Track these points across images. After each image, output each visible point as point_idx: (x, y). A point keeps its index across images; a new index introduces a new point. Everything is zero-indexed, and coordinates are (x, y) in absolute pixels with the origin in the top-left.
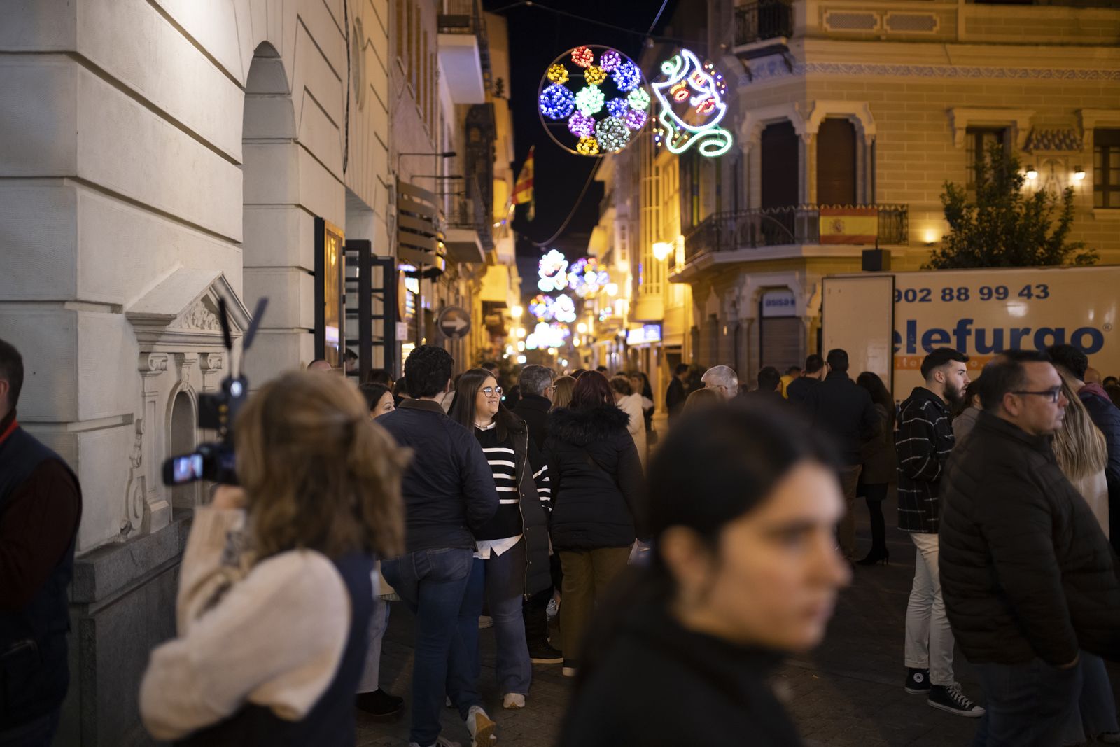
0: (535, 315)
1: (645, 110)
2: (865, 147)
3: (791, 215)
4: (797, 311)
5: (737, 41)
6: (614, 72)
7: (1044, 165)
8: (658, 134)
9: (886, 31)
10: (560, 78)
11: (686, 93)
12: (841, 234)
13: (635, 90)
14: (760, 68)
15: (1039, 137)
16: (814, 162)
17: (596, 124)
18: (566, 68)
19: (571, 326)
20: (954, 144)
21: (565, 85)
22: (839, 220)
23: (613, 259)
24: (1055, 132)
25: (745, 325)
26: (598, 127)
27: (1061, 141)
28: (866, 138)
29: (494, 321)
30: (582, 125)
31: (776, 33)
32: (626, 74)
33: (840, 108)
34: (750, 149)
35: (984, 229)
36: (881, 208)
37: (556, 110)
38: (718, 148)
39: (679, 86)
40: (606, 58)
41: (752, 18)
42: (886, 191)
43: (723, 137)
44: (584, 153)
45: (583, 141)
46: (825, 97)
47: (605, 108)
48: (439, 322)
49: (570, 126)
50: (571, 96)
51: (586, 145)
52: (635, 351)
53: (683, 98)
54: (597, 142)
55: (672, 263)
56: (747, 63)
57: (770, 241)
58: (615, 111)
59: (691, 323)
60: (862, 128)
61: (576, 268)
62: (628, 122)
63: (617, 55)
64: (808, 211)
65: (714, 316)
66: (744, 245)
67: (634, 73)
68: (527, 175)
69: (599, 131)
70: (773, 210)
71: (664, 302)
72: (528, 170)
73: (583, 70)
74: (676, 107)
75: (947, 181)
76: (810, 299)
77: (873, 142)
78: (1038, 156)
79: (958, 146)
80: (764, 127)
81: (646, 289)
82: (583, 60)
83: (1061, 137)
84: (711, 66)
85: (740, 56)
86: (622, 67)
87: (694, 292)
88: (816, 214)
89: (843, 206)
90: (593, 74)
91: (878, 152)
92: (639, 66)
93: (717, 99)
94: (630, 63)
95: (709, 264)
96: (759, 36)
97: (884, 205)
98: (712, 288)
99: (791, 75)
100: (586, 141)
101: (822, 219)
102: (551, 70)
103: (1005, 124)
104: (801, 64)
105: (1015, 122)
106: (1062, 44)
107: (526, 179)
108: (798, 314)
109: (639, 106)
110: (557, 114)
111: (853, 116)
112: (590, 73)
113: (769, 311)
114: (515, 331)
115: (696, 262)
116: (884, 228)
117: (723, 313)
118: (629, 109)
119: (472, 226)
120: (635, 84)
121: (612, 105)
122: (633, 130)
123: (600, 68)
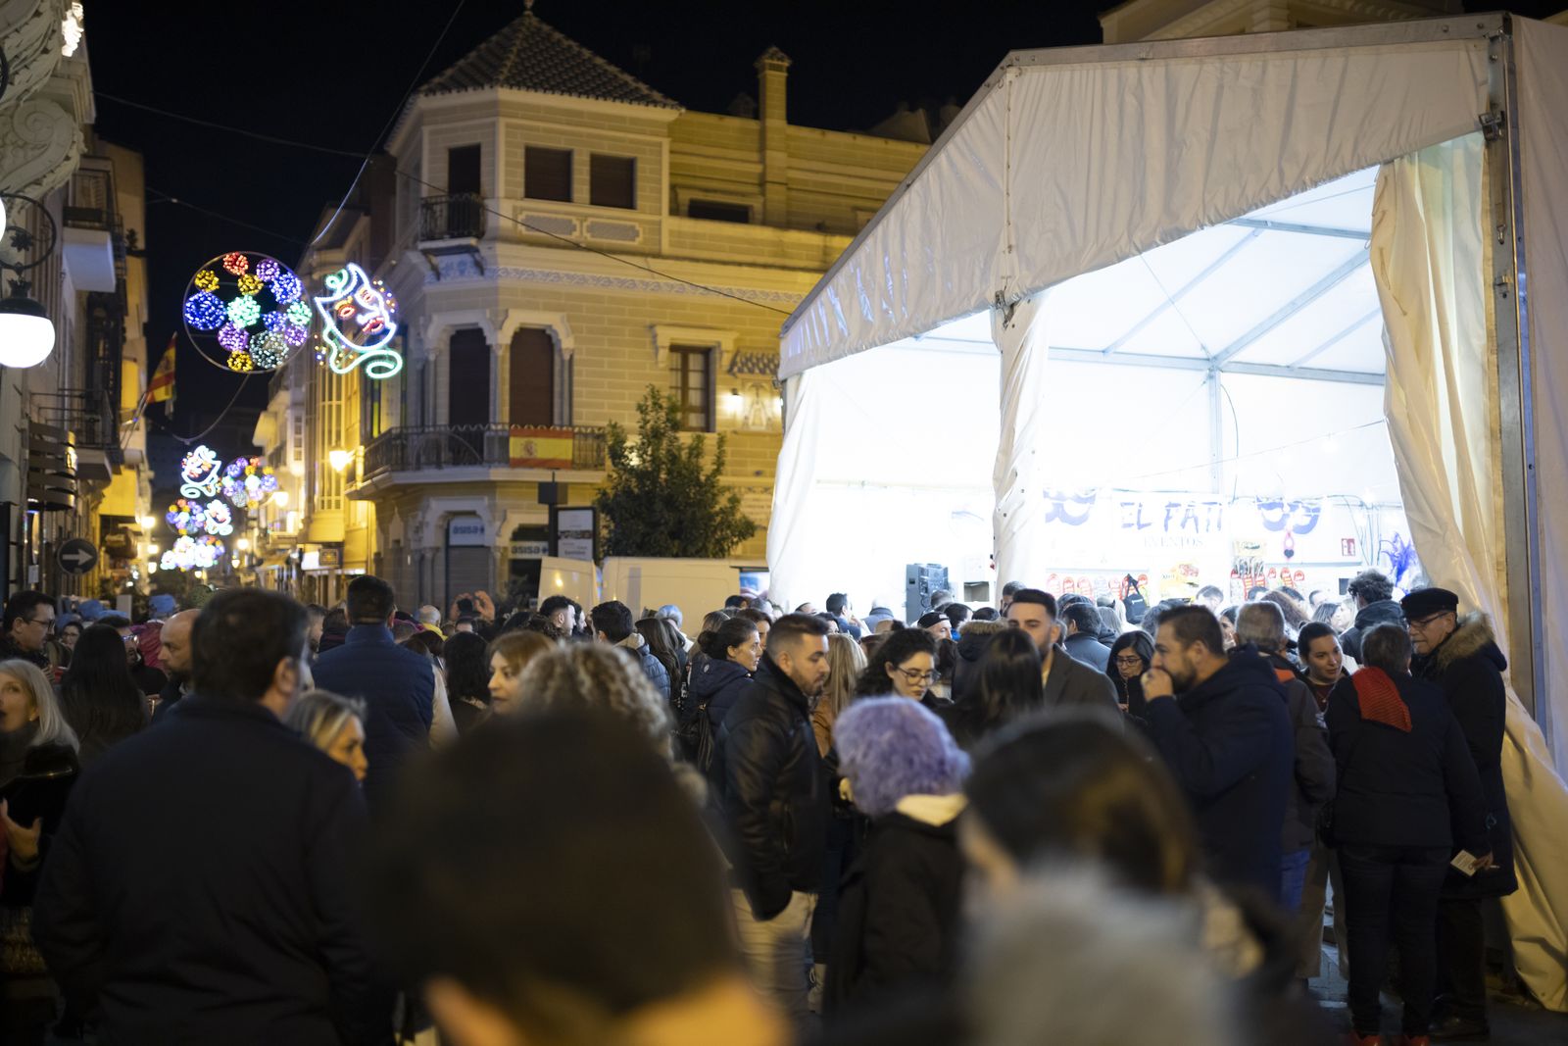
0: (174, 525)
1: (306, 326)
2: (562, 361)
3: (482, 434)
4: (485, 540)
5: (423, 235)
6: (272, 283)
7: (749, 390)
8: (320, 352)
9: (586, 238)
10: (210, 286)
11: (352, 310)
12: (532, 457)
13: (296, 303)
14: (449, 267)
15: (744, 360)
16: (507, 376)
17: (249, 338)
18: (216, 275)
19: (227, 541)
20: (657, 363)
21: (214, 293)
22: (532, 442)
23: (285, 457)
24: (760, 356)
25: (429, 555)
26: (252, 342)
27: (766, 366)
28: (564, 352)
29: (118, 542)
30: (234, 339)
31: (466, 233)
32: (285, 286)
33: (536, 319)
34: (437, 357)
35: (646, 468)
36: (576, 430)
37: (204, 320)
38: (387, 370)
39: (344, 302)
40: (263, 267)
41: (442, 211)
42: (584, 410)
43: (392, 359)
44: (235, 369)
45: (234, 354)
46: (518, 306)
47: (260, 321)
48: (58, 554)
49: (220, 338)
50: (222, 306)
51: (238, 360)
52: (311, 578)
53: (348, 315)
54: (251, 357)
55: (351, 477)
56: (435, 260)
57: (456, 461)
58: (272, 325)
59: (374, 549)
60: (559, 341)
61: (233, 470)
62: (287, 337)
63: (276, 264)
64: (496, 431)
65: (397, 542)
66: (429, 464)
67: (295, 286)
68: (167, 367)
69: (253, 346)
70: (460, 428)
71: (345, 520)
72: (168, 362)
73: (237, 277)
74: (340, 324)
75: (610, 421)
76: (500, 527)
77: (572, 357)
78: (743, 379)
79: (661, 365)
80: (454, 333)
81: (323, 502)
82: (236, 267)
83: (766, 361)
84: (380, 283)
85: (426, 252)
86: (281, 278)
87: (379, 511)
88: (506, 434)
89: (536, 427)
90: (247, 284)
91: (576, 368)
92: (300, 279)
93: (386, 318)
94: (290, 274)
95: (389, 484)
96: (448, 234)
97: (580, 427)
98: (396, 509)
99: (481, 278)
100: (238, 356)
101: (512, 440)
102: (199, 276)
103: (709, 344)
104: (494, 267)
105: (719, 344)
106: (765, 266)
107: (166, 372)
108: (486, 544)
109: (300, 320)
110: (204, 325)
111: (550, 327)
112: (244, 282)
113: (455, 540)
114: (145, 548)
115: (375, 479)
116: (580, 450)
117: (407, 540)
118: (288, 323)
119: (100, 446)
120: (295, 297)
121: (269, 318)
122: (292, 347)
123: (255, 278)
